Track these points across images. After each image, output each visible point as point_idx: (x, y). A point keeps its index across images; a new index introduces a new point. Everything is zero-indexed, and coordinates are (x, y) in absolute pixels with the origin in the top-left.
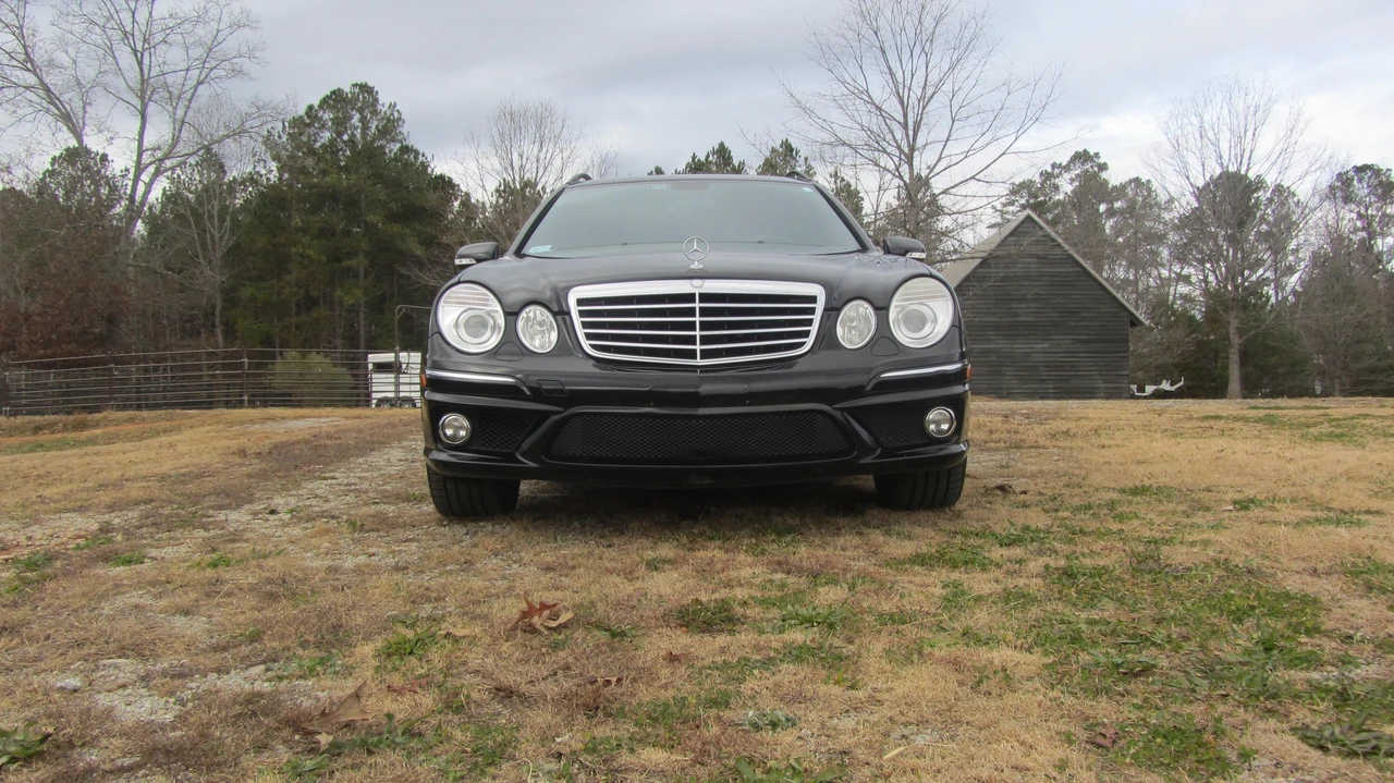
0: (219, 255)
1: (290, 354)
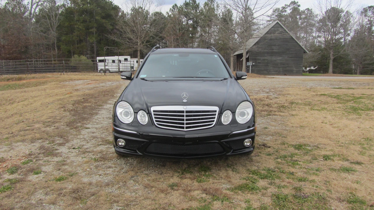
0: (55, 27)
1: (76, 56)
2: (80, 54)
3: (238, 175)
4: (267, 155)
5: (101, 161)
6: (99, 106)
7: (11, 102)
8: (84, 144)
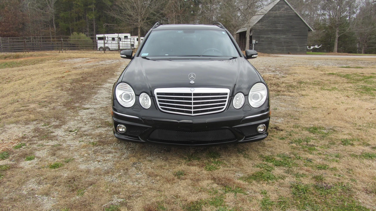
0: (53, 3)
1: (75, 33)
2: (80, 31)
3: (251, 162)
4: (281, 139)
5: (100, 145)
6: (99, 85)
7: (8, 81)
8: (82, 126)
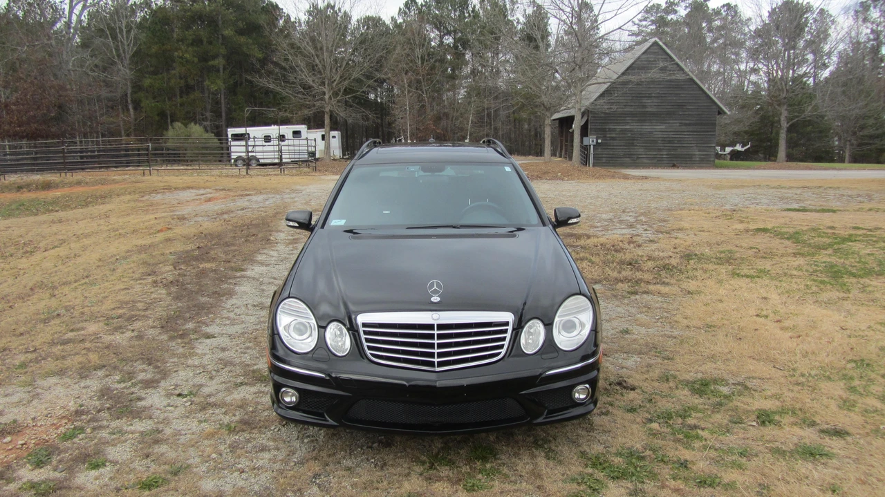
0: (128, 57)
1: (178, 125)
2: (189, 118)
3: (560, 469)
4: (628, 411)
5: (243, 431)
